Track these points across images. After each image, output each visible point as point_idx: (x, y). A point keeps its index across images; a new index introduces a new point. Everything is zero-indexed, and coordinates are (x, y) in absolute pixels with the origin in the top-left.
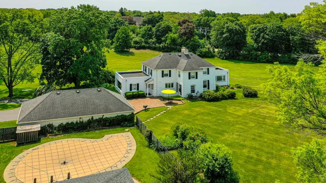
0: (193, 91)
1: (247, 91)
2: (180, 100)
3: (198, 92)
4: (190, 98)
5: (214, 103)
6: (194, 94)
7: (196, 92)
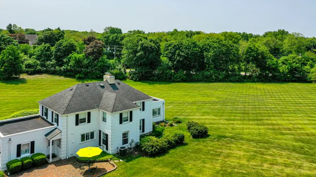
0: (125, 141)
1: (197, 130)
2: (107, 161)
3: (132, 142)
4: (123, 154)
5: (161, 158)
6: (127, 146)
7: (130, 141)
